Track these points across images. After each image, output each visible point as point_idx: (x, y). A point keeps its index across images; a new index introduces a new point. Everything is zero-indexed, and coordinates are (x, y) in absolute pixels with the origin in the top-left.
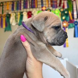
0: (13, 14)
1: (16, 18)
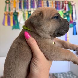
0: (21, 13)
1: (24, 17)
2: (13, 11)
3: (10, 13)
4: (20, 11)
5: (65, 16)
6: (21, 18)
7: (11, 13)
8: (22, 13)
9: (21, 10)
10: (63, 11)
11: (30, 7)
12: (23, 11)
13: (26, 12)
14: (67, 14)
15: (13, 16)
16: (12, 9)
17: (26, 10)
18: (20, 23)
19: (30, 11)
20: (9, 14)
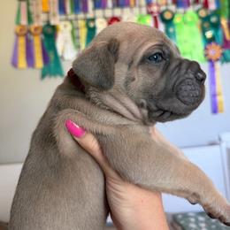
0: (65, 26)
1: (75, 38)
2: (40, 22)
3: (32, 30)
4: (61, 20)
5: (206, 25)
6: (66, 42)
7: (36, 29)
8: (69, 27)
9: (63, 17)
10: (197, 12)
11: (90, 5)
12: (71, 21)
13: (82, 23)
14: (213, 19)
15: (42, 36)
16: (38, 16)
17: (81, 15)
18: (62, 57)
19: (93, 20)
20: (29, 31)
